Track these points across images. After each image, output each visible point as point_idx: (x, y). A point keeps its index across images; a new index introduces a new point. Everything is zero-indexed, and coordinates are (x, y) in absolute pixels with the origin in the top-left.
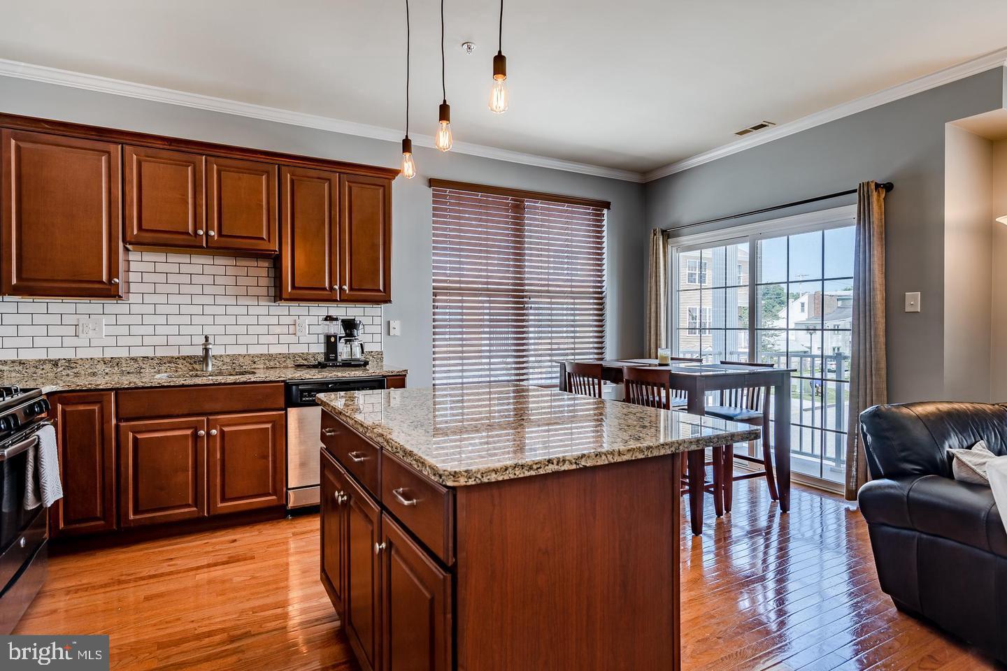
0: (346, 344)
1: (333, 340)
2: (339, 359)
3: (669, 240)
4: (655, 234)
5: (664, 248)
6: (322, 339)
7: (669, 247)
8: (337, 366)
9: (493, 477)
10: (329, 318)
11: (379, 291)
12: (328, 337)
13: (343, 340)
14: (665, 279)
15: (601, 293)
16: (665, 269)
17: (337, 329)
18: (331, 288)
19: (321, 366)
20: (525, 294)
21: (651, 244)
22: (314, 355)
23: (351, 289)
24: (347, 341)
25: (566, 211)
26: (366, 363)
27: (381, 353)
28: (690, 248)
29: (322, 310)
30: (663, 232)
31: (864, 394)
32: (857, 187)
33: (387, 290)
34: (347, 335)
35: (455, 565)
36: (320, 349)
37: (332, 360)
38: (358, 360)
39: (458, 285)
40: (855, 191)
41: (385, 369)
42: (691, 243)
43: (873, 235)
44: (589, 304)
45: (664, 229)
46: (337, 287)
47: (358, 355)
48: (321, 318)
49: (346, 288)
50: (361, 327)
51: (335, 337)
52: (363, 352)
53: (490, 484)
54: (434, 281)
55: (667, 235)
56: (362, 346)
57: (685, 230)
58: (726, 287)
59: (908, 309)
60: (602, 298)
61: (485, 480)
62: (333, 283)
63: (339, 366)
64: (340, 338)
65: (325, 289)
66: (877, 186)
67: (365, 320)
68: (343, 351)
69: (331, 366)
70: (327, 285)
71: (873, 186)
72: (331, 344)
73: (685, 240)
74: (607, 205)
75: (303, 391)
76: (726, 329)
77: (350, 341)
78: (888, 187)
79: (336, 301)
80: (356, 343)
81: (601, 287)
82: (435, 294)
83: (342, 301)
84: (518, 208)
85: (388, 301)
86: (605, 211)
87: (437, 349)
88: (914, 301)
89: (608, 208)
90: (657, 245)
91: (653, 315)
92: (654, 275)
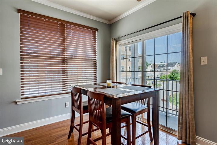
3: (117, 42)
4: (112, 40)
5: (115, 45)
7: (117, 44)
14: (116, 55)
15: (96, 59)
16: (116, 52)
20: (66, 59)
21: (111, 43)
25: (82, 30)
28: (124, 45)
31: (185, 98)
32: (183, 15)
40: (181, 17)
42: (124, 43)
43: (189, 33)
44: (91, 63)
45: (115, 38)
55: (117, 40)
57: (122, 38)
58: (134, 57)
59: (202, 63)
60: (96, 61)
71: (189, 14)
73: (122, 42)
74: (97, 30)
76: (134, 72)
88: (205, 60)
89: (98, 31)
90: (113, 43)
91: (112, 67)
92: (112, 54)
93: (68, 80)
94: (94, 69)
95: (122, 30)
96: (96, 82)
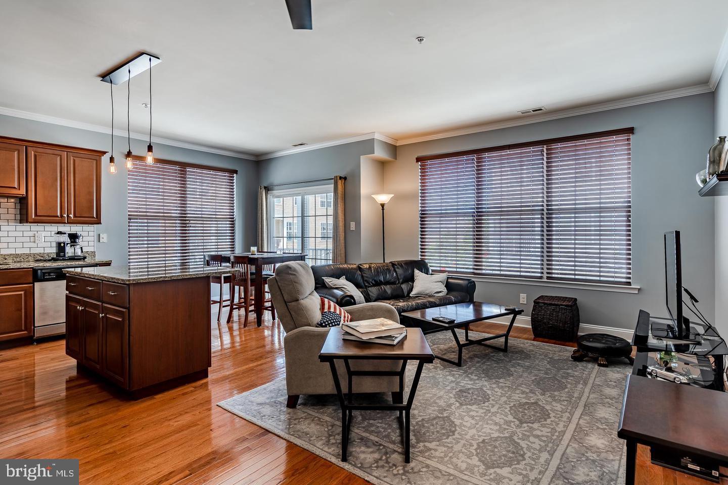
0: (71, 247)
1: (62, 245)
2: (67, 256)
3: (269, 192)
4: (261, 188)
5: (266, 196)
6: (54, 245)
7: (269, 195)
8: (65, 260)
9: (142, 281)
10: (59, 233)
11: (94, 217)
12: (59, 244)
13: (69, 245)
14: (266, 212)
15: (233, 218)
17: (65, 239)
18: (62, 216)
19: (54, 260)
20: (187, 219)
21: (259, 194)
22: (48, 254)
23: (75, 216)
24: (71, 246)
25: (212, 174)
26: (85, 258)
27: (94, 252)
28: (278, 197)
29: (54, 228)
30: (265, 188)
32: (333, 177)
33: (99, 216)
34: (72, 242)
35: (129, 307)
36: (53, 250)
37: (62, 256)
38: (80, 256)
39: (145, 214)
40: (333, 179)
41: (96, 260)
42: (278, 194)
43: (338, 198)
45: (266, 186)
46: (65, 216)
47: (79, 253)
48: (54, 233)
49: (72, 216)
50: (81, 237)
51: (64, 243)
52: (82, 252)
53: (140, 283)
54: (129, 211)
55: (267, 189)
56: (81, 248)
57: (276, 188)
58: (293, 217)
59: (351, 229)
60: (233, 221)
61: (139, 282)
62: (63, 213)
63: (67, 260)
64: (67, 244)
65: (57, 216)
66: (341, 178)
67: (83, 234)
68: (69, 251)
69: (61, 260)
70: (59, 214)
71: (338, 178)
72: (61, 248)
73: (275, 192)
74: (236, 172)
75: (44, 273)
76: (293, 237)
77: (74, 245)
78: (345, 178)
79: (65, 223)
80: (78, 247)
81: (233, 215)
82: (130, 219)
83: (68, 223)
84: (183, 173)
85: (100, 223)
86: (235, 175)
87: (131, 250)
88: (353, 225)
89: (237, 174)
90: (262, 194)
91: (260, 230)
92: (260, 210)
93: (190, 248)
94: (231, 227)
95: (277, 174)
96: (233, 251)
